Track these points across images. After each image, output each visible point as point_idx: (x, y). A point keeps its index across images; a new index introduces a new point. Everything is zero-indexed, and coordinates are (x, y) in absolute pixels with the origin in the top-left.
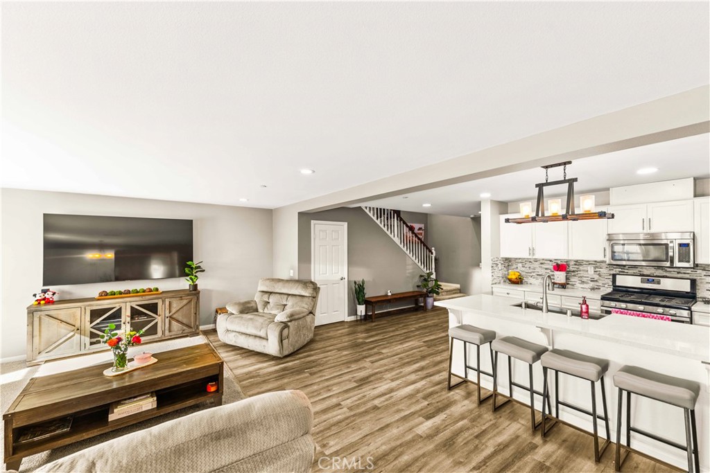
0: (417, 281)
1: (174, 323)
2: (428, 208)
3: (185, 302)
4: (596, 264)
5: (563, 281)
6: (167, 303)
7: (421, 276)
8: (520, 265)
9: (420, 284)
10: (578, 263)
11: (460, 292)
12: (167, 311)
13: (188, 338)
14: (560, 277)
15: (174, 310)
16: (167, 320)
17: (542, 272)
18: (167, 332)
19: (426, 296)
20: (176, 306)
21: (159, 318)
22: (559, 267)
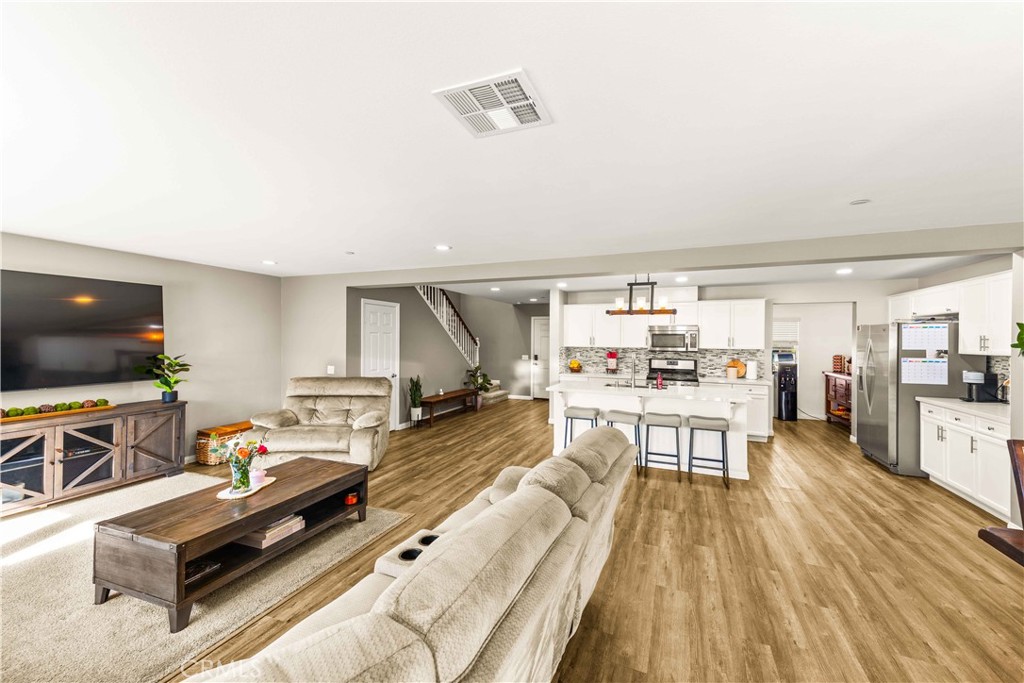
0: (463, 376)
1: (141, 454)
2: (496, 292)
3: (161, 420)
4: (637, 350)
5: (615, 367)
6: (131, 423)
7: (468, 371)
8: (578, 354)
9: (466, 381)
10: (625, 350)
11: (500, 389)
12: (131, 437)
13: (166, 479)
14: (612, 363)
15: (142, 435)
16: (131, 453)
17: (597, 360)
18: (130, 473)
19: (475, 394)
20: (145, 428)
21: (117, 449)
22: (612, 355)
